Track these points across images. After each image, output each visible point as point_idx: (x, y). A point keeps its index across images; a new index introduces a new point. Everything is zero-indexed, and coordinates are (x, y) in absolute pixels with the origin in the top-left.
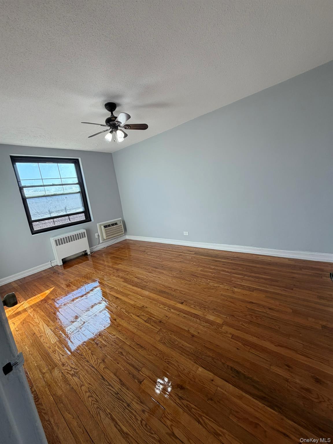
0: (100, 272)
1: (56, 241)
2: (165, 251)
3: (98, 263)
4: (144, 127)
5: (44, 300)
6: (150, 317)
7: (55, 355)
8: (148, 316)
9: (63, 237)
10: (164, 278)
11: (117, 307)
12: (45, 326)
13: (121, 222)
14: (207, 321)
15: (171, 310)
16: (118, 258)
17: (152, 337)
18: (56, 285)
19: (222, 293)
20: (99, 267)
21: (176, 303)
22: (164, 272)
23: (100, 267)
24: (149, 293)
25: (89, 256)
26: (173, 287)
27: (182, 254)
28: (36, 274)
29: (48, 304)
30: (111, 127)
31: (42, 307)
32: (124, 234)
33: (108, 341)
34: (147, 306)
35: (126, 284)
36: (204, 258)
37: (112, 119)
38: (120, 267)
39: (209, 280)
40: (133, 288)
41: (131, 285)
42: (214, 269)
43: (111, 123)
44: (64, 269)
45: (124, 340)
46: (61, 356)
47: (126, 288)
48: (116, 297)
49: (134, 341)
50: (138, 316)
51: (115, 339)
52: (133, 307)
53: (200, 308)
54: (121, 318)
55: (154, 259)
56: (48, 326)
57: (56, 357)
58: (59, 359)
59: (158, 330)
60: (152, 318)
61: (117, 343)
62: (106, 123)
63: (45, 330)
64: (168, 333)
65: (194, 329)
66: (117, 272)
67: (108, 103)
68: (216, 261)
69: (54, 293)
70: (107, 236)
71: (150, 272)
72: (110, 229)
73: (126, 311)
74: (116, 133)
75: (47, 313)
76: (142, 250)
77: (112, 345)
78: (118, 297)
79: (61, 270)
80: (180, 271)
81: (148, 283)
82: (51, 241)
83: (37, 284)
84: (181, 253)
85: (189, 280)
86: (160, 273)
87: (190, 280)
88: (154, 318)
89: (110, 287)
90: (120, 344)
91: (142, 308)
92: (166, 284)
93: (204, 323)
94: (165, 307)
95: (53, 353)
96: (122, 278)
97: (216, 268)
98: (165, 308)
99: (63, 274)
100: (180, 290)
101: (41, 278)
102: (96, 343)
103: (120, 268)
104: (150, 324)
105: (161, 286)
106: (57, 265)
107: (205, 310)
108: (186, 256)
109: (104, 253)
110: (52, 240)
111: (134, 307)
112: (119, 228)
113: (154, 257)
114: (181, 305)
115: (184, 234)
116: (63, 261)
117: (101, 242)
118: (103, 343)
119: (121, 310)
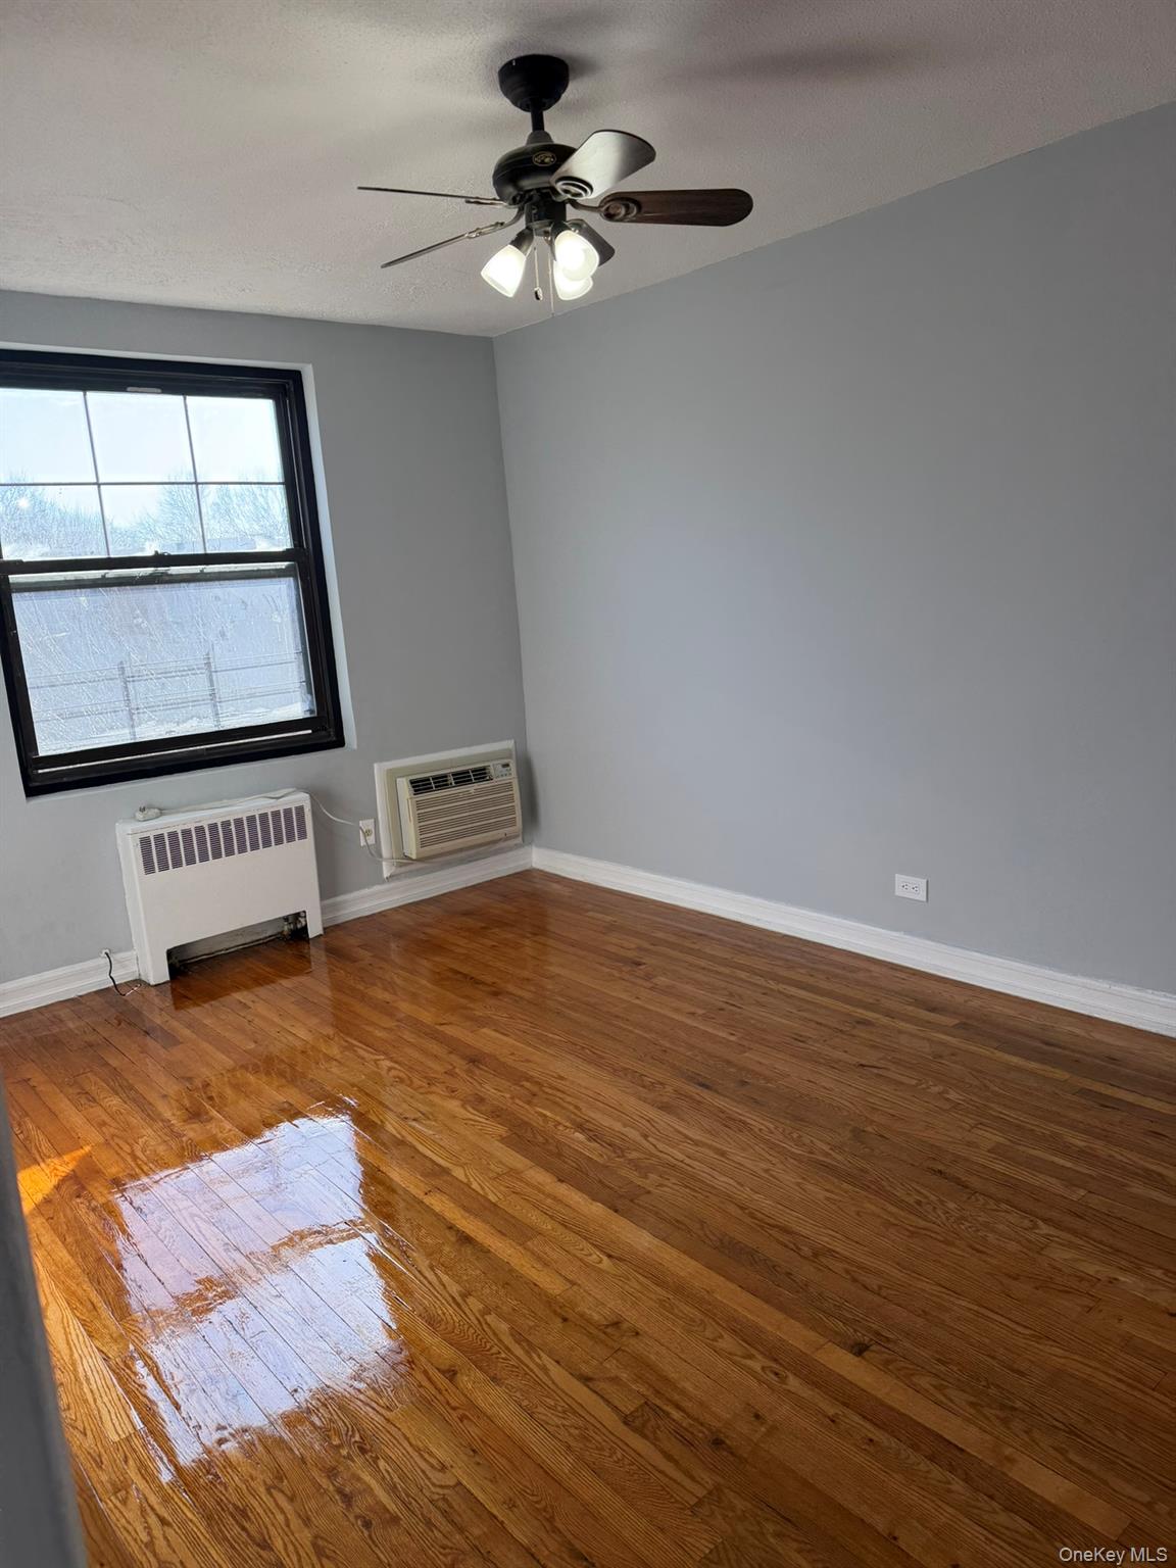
0: (376, 1061)
1: (145, 842)
2: (762, 981)
3: (363, 998)
4: (725, 207)
5: (71, 1178)
6: (658, 1402)
7: (123, 1509)
8: (643, 1390)
9: (186, 827)
10: (748, 1164)
11: (464, 1296)
12: (76, 1330)
13: (513, 766)
14: (1019, 1501)
15: (783, 1380)
16: (475, 982)
17: (662, 1530)
18: (134, 1100)
19: (1125, 1327)
20: (370, 1029)
21: (822, 1340)
22: (754, 1120)
23: (373, 1024)
24: (656, 1241)
25: (313, 951)
26: (804, 1232)
27: (870, 1015)
28: (28, 1014)
29: (94, 1203)
30: (521, 210)
31: (63, 1219)
32: (519, 840)
33: (408, 1495)
34: (640, 1325)
35: (516, 1160)
36: (1018, 1069)
37: (537, 160)
38: (487, 1040)
39: (1045, 1229)
40: (562, 1190)
41: (547, 1168)
42: (1082, 1151)
43: (528, 183)
44: (177, 1008)
45: (495, 1512)
46: (153, 1520)
47: (519, 1186)
48: (458, 1231)
49: (556, 1530)
50: (586, 1380)
51: (446, 1491)
52: (555, 1312)
53: (972, 1404)
54: (481, 1369)
55: (689, 1021)
56: (90, 1336)
57: (129, 1522)
58: (145, 1538)
59: (701, 1492)
60: (665, 1408)
61: (457, 1519)
62: (496, 183)
63: (76, 1355)
64: (759, 1523)
65: (930, 1534)
66: (469, 1071)
67: (518, 60)
68: (1106, 1103)
69: (121, 1143)
70: (423, 843)
71: (665, 1108)
72: (445, 800)
73: (518, 1336)
74: (551, 244)
75: (84, 1257)
76: (622, 952)
77: (429, 1524)
78: (472, 1235)
79: (160, 1014)
80: (853, 1131)
81: (653, 1176)
82: (119, 841)
83: (37, 1077)
84: (867, 1007)
85: (911, 1201)
86: (728, 1121)
87: (919, 1203)
88: (678, 1407)
89: (429, 1164)
90: (476, 1532)
91: (609, 1330)
92: (764, 1203)
93: (995, 1512)
94: (750, 1357)
95: (115, 1494)
96: (497, 1114)
97: (1099, 1146)
98: (749, 1362)
99: (171, 1040)
100: (846, 1259)
101: (57, 1042)
102: (340, 1491)
103: (488, 1049)
104: (655, 1442)
105: (733, 1209)
106: (138, 982)
107: (1005, 1422)
108: (900, 1032)
109: (399, 935)
110: (127, 836)
111: (565, 1320)
112: (494, 802)
113: (693, 1009)
114: (850, 1358)
115: (899, 892)
116: (174, 960)
117: (386, 874)
118: (378, 1502)
119: (488, 1318)
